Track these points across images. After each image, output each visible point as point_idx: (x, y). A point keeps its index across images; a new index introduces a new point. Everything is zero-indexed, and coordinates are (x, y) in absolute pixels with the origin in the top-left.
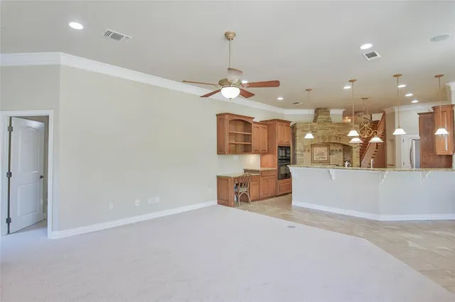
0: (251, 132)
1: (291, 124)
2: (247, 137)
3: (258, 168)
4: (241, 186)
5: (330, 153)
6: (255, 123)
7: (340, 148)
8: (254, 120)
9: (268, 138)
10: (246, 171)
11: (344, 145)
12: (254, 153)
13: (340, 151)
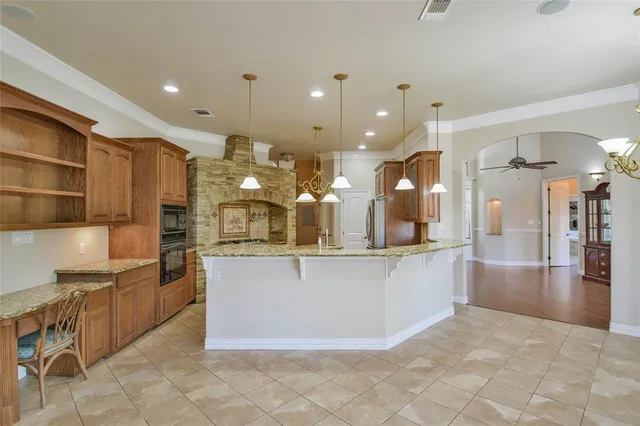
0: (84, 161)
1: (188, 157)
2: (71, 175)
3: (103, 264)
4: (64, 328)
5: (251, 218)
6: (98, 137)
7: (264, 210)
8: (95, 129)
9: (134, 185)
10: (63, 277)
11: (270, 205)
12: (92, 224)
13: (265, 214)
